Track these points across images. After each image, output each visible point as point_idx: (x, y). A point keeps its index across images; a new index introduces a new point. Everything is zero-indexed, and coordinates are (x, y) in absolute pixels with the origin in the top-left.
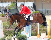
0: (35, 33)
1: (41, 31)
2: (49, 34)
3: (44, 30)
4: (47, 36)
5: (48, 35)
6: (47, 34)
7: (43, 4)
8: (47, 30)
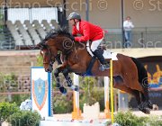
0: (66, 104)
1: (84, 98)
2: (110, 108)
3: (93, 95)
4: (102, 114)
5: (106, 110)
6: (102, 109)
7: (90, 14)
8: (103, 94)
